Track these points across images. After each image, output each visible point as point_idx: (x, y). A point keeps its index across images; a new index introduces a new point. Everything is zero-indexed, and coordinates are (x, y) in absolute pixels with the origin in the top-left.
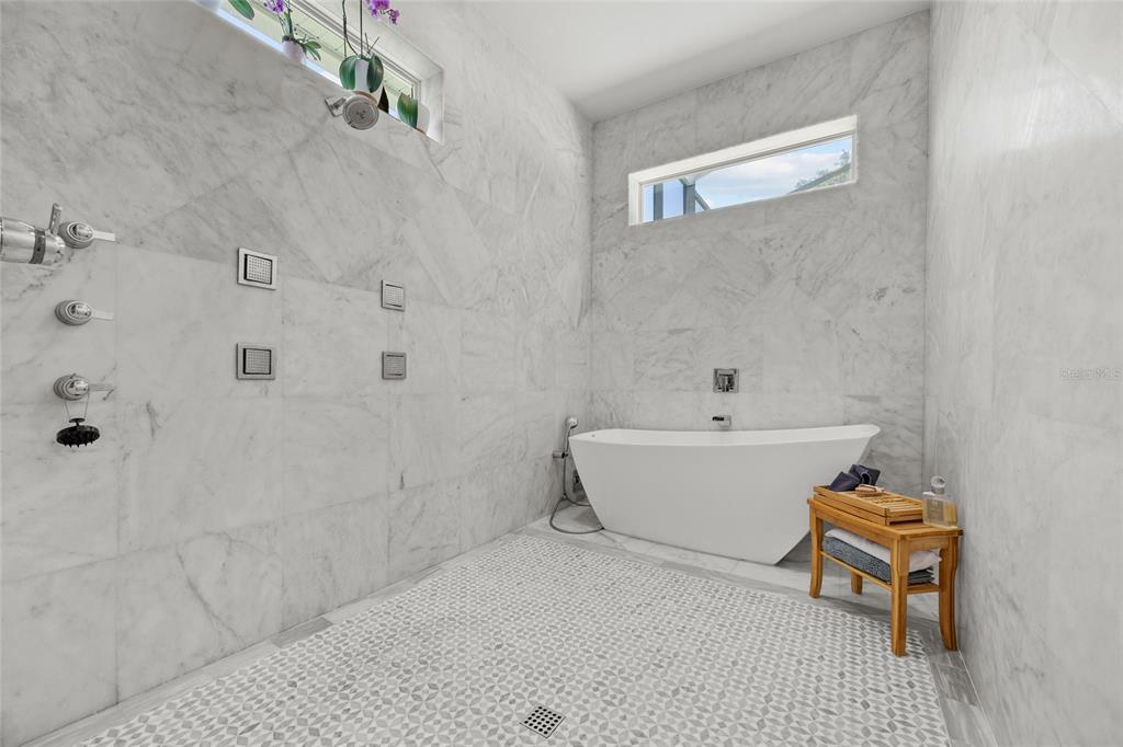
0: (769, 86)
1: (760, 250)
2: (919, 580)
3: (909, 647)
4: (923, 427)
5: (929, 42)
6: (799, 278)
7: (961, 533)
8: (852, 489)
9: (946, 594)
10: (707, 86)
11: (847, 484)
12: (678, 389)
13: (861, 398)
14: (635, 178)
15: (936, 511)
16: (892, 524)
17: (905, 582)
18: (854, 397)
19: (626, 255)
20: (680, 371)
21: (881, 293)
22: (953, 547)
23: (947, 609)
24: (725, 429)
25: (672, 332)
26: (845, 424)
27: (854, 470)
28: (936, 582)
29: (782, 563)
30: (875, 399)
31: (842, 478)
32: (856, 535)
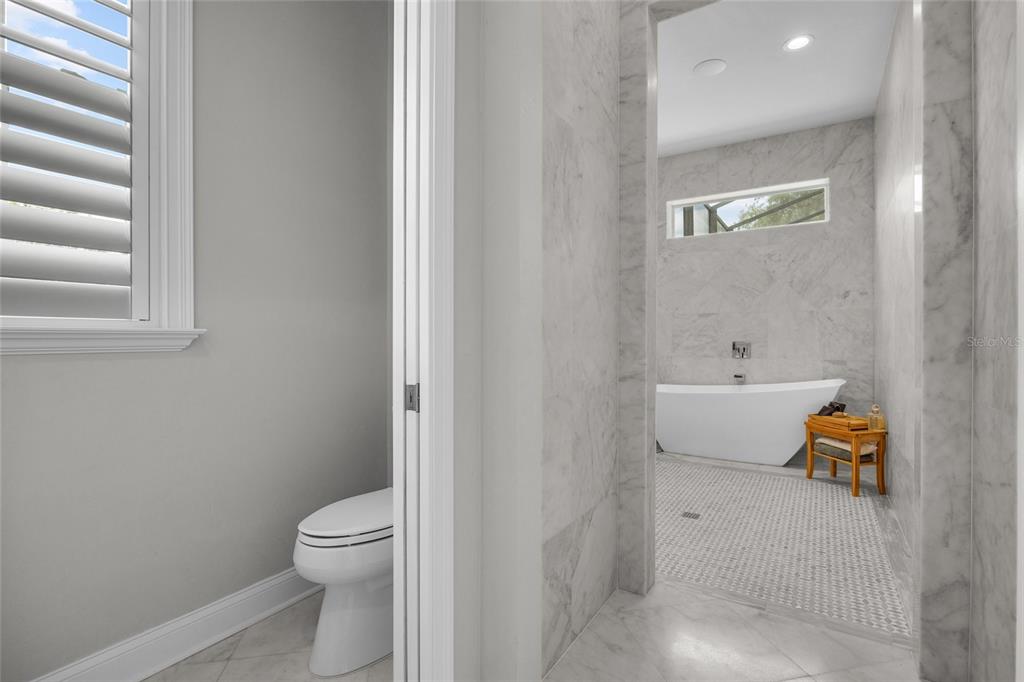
0: (769, 152)
1: (765, 262)
2: (866, 459)
3: (861, 494)
4: (874, 380)
5: (873, 137)
6: (791, 282)
7: (887, 433)
8: (830, 414)
9: (880, 465)
10: (725, 146)
11: (827, 412)
12: (706, 356)
13: (834, 362)
14: (669, 204)
15: (874, 422)
16: (852, 430)
17: (859, 460)
18: (830, 361)
19: (665, 260)
20: (708, 343)
21: (846, 294)
22: (883, 439)
23: (880, 473)
24: (742, 383)
25: (701, 316)
26: (824, 379)
27: (831, 404)
28: (875, 460)
29: (787, 465)
30: (843, 363)
31: (824, 409)
32: (833, 438)
